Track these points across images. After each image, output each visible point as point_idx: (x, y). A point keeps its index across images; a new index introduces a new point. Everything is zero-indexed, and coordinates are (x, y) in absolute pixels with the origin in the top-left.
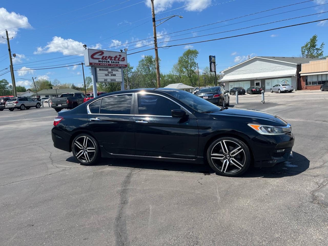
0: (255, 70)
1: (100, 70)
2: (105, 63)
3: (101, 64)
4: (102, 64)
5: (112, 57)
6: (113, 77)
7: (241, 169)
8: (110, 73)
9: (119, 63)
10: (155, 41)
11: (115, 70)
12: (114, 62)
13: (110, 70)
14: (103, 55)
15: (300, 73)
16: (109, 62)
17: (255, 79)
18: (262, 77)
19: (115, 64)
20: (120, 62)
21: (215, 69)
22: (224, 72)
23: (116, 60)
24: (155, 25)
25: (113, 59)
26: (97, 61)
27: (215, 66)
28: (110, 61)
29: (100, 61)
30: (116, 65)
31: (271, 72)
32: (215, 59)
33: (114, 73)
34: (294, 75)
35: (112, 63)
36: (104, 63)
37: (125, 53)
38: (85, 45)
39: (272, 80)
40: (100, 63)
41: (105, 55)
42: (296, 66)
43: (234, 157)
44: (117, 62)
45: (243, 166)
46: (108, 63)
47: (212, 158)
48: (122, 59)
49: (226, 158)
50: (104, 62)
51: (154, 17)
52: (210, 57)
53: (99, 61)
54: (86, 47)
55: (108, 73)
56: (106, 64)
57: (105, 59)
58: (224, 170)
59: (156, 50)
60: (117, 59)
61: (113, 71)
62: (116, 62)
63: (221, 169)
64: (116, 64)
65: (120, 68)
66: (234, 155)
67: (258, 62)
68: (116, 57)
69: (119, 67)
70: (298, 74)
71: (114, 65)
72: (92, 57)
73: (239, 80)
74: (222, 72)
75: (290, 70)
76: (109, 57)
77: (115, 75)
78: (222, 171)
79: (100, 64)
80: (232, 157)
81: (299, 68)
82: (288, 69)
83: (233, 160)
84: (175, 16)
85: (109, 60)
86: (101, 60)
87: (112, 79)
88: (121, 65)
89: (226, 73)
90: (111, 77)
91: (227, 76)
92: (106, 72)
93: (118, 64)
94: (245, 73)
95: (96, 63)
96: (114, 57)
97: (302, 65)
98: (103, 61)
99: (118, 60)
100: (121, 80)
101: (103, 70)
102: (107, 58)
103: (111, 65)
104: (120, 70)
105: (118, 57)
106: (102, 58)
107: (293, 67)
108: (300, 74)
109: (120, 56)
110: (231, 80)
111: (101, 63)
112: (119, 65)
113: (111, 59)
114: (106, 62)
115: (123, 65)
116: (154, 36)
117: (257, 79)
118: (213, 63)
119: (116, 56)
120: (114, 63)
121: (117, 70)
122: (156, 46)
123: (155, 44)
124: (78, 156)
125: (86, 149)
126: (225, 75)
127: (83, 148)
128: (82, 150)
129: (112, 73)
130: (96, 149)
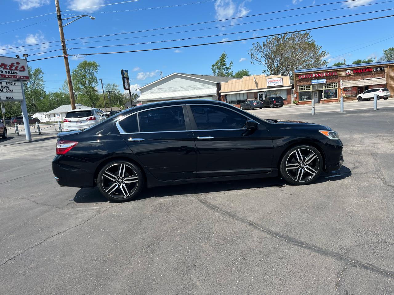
0: (175, 88)
5: (6, 66)
6: (9, 94)
7: (315, 175)
8: (4, 87)
9: (17, 74)
10: (63, 46)
11: (12, 84)
12: (9, 72)
13: (4, 83)
15: (220, 92)
18: (183, 96)
20: (18, 72)
21: (129, 86)
22: (141, 89)
23: (13, 69)
24: (61, 25)
25: (8, 67)
27: (128, 82)
30: (12, 77)
31: (192, 91)
33: (11, 87)
34: (215, 94)
35: (7, 74)
37: (24, 60)
42: (216, 85)
43: (309, 165)
44: (14, 72)
45: (317, 172)
46: (0, 74)
47: (286, 168)
48: (21, 68)
49: (300, 167)
51: (60, 13)
52: (122, 71)
55: (2, 87)
58: (299, 179)
59: (66, 58)
60: (13, 68)
61: (9, 84)
62: (12, 73)
63: (296, 178)
64: (13, 75)
65: (18, 80)
66: (308, 163)
67: (177, 79)
68: (12, 65)
69: (16, 79)
70: (219, 94)
71: (10, 76)
73: (159, 99)
74: (138, 90)
75: (211, 89)
76: (2, 65)
77: (12, 91)
78: (297, 181)
80: (306, 165)
81: (218, 86)
82: (208, 88)
83: (307, 168)
84: (85, 16)
85: (2, 69)
87: (8, 97)
88: (21, 76)
89: (143, 91)
90: (7, 93)
91: (145, 95)
93: (15, 75)
94: (165, 91)
96: (9, 65)
97: (221, 84)
99: (16, 69)
100: (21, 98)
103: (5, 77)
104: (19, 83)
105: (15, 65)
107: (212, 86)
108: (220, 93)
109: (18, 63)
110: (150, 99)
112: (17, 76)
113: (5, 68)
115: (23, 76)
116: (61, 40)
117: (178, 99)
118: (126, 79)
119: (12, 64)
120: (9, 74)
121: (14, 84)
122: (65, 52)
123: (64, 50)
124: (109, 191)
125: (123, 181)
126: (141, 93)
127: (117, 180)
128: (116, 182)
129: (8, 87)
130: (139, 178)
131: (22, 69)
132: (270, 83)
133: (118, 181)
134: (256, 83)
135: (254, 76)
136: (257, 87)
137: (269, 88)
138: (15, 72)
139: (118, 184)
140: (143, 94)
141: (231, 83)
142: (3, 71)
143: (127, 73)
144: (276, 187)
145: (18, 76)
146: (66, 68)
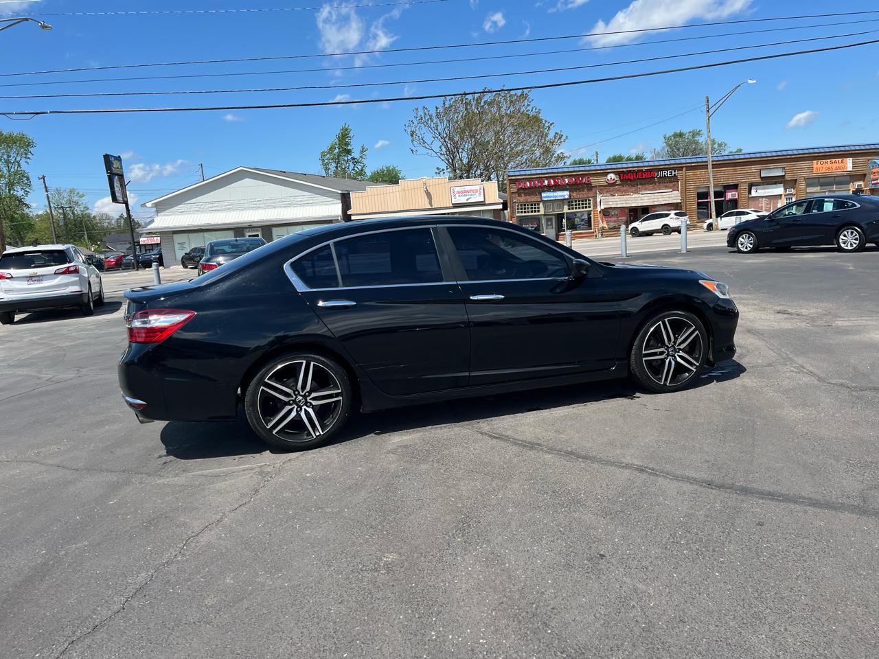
0: (242, 202)
7: (695, 370)
15: (349, 213)
17: (246, 225)
18: (264, 222)
21: (124, 195)
22: (156, 203)
27: (123, 186)
31: (284, 209)
32: (121, 166)
34: (339, 218)
39: (290, 228)
42: (340, 197)
47: (644, 359)
49: (668, 355)
52: (107, 157)
58: (666, 379)
63: (661, 378)
66: (682, 347)
67: (247, 181)
70: (347, 217)
73: (203, 228)
74: (149, 205)
75: (327, 206)
78: (662, 383)
80: (678, 350)
81: (346, 200)
82: (322, 203)
83: (681, 357)
89: (160, 207)
91: (166, 217)
94: (218, 208)
97: (352, 195)
107: (331, 199)
108: (350, 215)
110: (181, 227)
117: (251, 227)
118: (116, 177)
124: (274, 427)
125: (306, 400)
126: (158, 212)
127: (293, 399)
128: (291, 405)
130: (344, 393)
132: (457, 195)
133: (294, 402)
134: (429, 195)
135: (424, 180)
136: (431, 205)
137: (455, 206)
139: (296, 407)
140: (162, 214)
141: (373, 194)
143: (119, 163)
144: (624, 399)
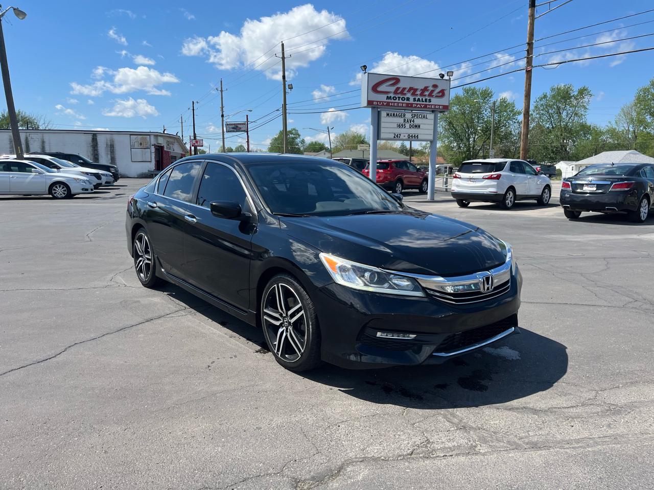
1: (388, 115)
2: (401, 101)
3: (392, 103)
4: (394, 103)
5: (416, 90)
6: (414, 131)
7: (300, 356)
8: (408, 121)
9: (430, 101)
10: (528, 51)
11: (420, 116)
12: (419, 99)
13: (408, 116)
14: (399, 85)
16: (408, 99)
19: (422, 103)
20: (432, 99)
23: (425, 95)
24: (532, 17)
25: (418, 93)
26: (383, 98)
28: (412, 98)
29: (391, 97)
30: (423, 106)
33: (417, 121)
35: (416, 102)
36: (397, 101)
37: (447, 80)
38: (365, 66)
40: (390, 101)
41: (401, 85)
43: (292, 326)
44: (426, 100)
45: (303, 351)
46: (405, 101)
48: (439, 92)
50: (399, 100)
53: (388, 97)
54: (365, 69)
55: (405, 121)
56: (403, 103)
57: (402, 93)
59: (529, 73)
60: (427, 93)
61: (416, 117)
62: (424, 100)
64: (424, 103)
65: (433, 111)
68: (426, 89)
69: (431, 110)
71: (419, 106)
72: (375, 89)
76: (411, 89)
77: (418, 126)
79: (388, 104)
85: (409, 95)
86: (392, 95)
87: (411, 135)
88: (435, 105)
90: (409, 129)
92: (401, 120)
93: (428, 103)
95: (380, 102)
96: (421, 90)
98: (397, 96)
99: (430, 95)
100: (431, 137)
101: (394, 115)
102: (405, 92)
103: (412, 106)
104: (431, 116)
105: (431, 88)
106: (396, 92)
109: (435, 86)
111: (393, 101)
112: (429, 105)
113: (413, 94)
114: (403, 99)
115: (439, 105)
116: (527, 41)
119: (425, 87)
120: (419, 102)
121: (424, 117)
122: (529, 62)
123: (528, 58)
129: (413, 121)
131: (441, 94)
138: (428, 99)
142: (409, 98)
145: (431, 105)
146: (524, 89)
